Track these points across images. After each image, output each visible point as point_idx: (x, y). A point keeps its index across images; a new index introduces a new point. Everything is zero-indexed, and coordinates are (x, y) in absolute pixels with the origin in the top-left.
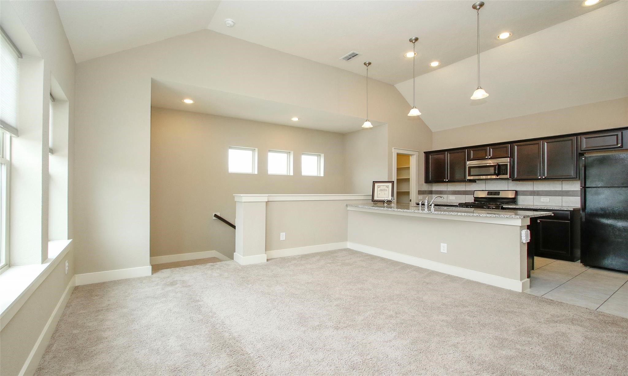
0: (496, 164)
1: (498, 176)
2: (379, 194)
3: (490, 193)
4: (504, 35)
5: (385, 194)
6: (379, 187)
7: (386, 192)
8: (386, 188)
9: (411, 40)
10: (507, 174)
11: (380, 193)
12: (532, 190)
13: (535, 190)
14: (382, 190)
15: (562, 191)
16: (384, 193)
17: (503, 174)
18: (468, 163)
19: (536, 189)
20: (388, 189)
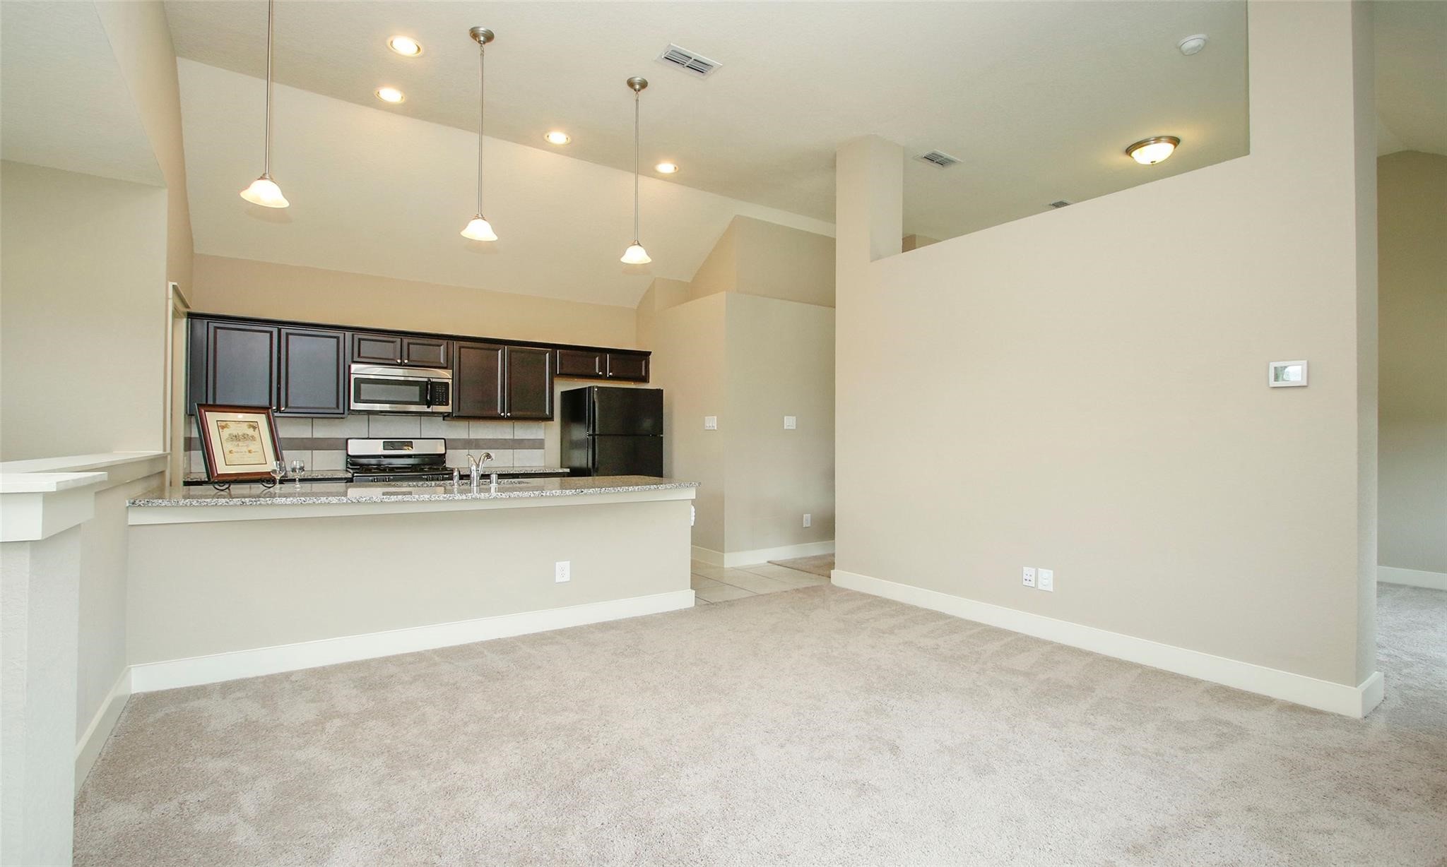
0: (426, 380)
1: (428, 407)
2: (230, 452)
3: (389, 444)
4: (558, 137)
5: (250, 452)
6: (222, 426)
7: (255, 446)
8: (250, 432)
9: (474, 34)
10: (447, 404)
11: (234, 449)
12: (467, 438)
13: (471, 437)
14: (236, 438)
15: (514, 440)
16: (245, 449)
17: (441, 404)
18: (354, 367)
19: (473, 436)
20: (256, 434)
